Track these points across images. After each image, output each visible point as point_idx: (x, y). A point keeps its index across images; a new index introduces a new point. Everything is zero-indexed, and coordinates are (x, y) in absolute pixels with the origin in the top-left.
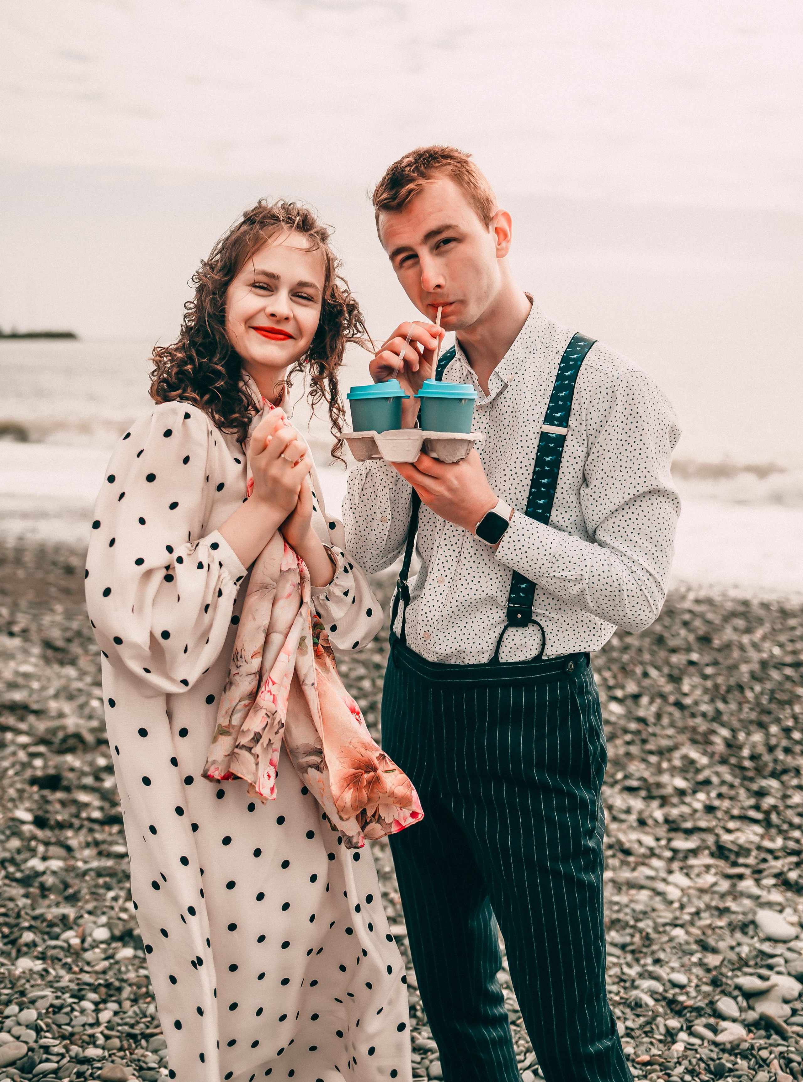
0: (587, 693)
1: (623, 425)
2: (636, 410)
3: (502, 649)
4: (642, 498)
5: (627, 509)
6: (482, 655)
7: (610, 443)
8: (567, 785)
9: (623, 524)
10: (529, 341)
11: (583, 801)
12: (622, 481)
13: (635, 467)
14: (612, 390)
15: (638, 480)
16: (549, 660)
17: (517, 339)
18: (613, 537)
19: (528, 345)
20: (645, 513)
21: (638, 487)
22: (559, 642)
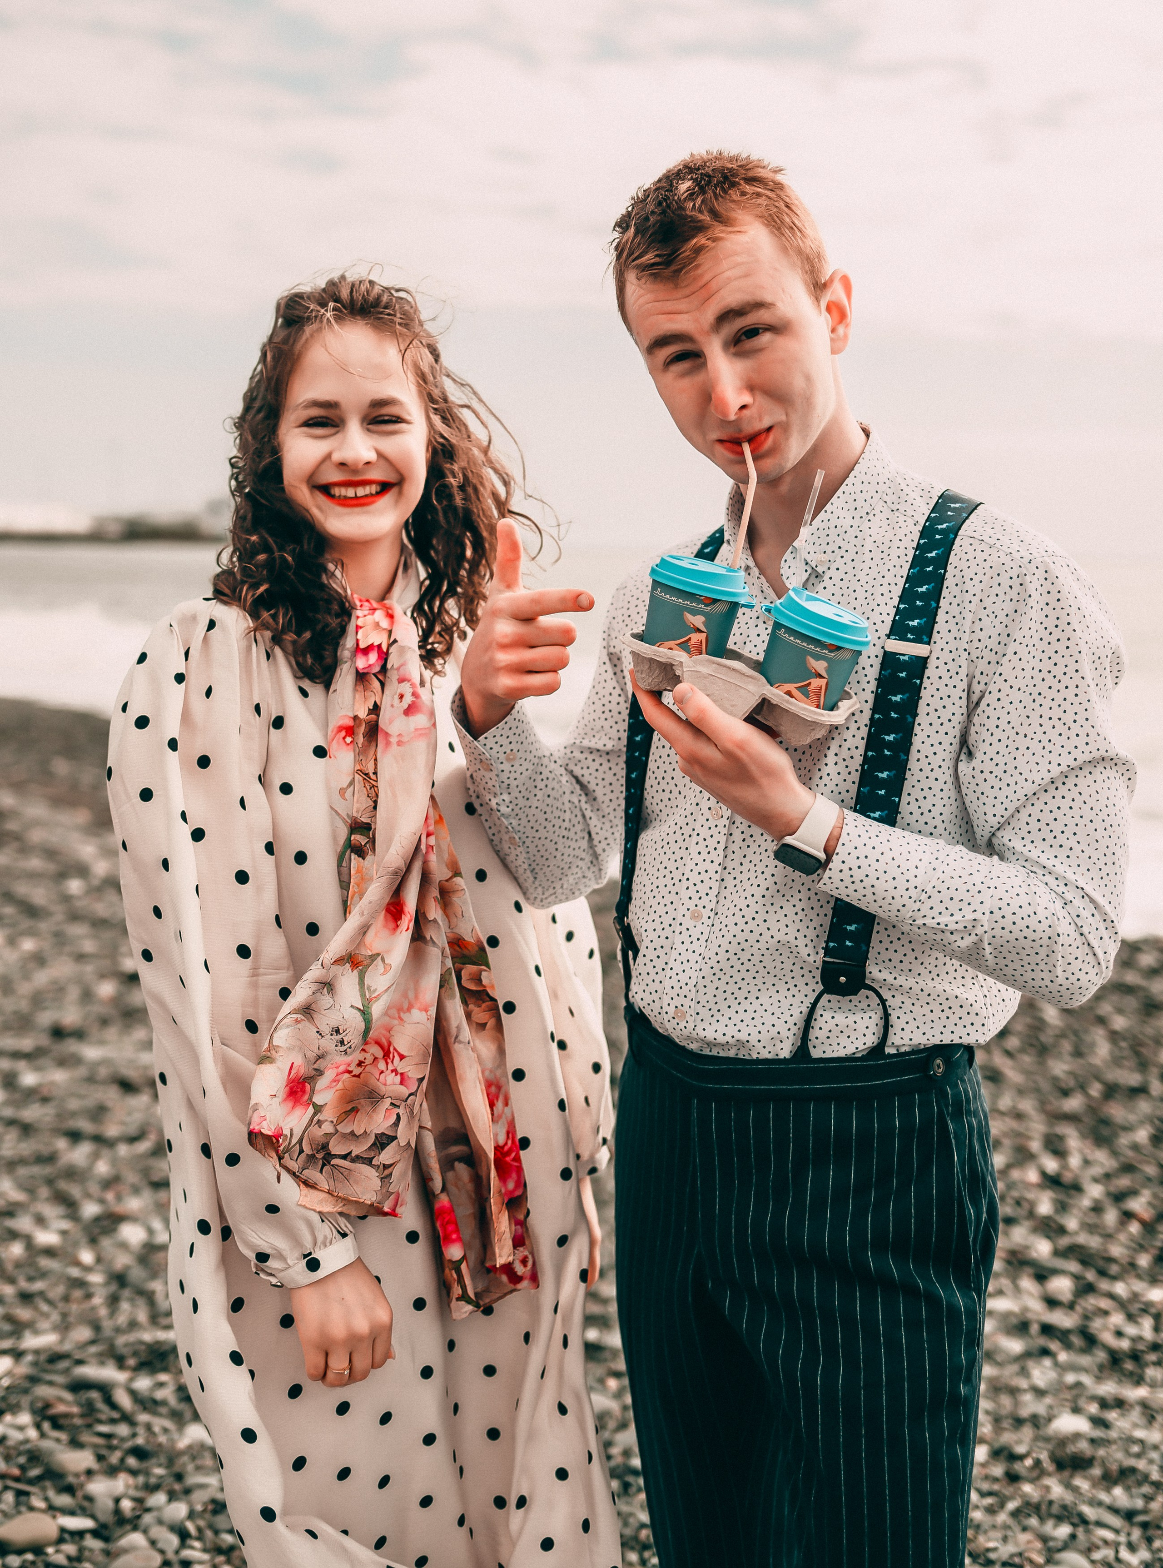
0: (968, 1112)
1: (1043, 645)
2: (1064, 619)
3: (813, 1034)
4: (1078, 772)
5: (1052, 791)
6: (779, 1045)
7: (1021, 674)
8: (926, 1278)
9: (1047, 817)
10: (860, 498)
11: (953, 1310)
12: (1045, 743)
13: (1069, 718)
14: (1019, 581)
15: (1074, 741)
16: (899, 1055)
17: (839, 493)
18: (1027, 841)
19: (858, 504)
20: (1085, 797)
21: (1076, 753)
22: (916, 1024)
